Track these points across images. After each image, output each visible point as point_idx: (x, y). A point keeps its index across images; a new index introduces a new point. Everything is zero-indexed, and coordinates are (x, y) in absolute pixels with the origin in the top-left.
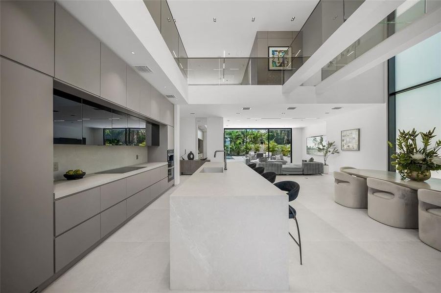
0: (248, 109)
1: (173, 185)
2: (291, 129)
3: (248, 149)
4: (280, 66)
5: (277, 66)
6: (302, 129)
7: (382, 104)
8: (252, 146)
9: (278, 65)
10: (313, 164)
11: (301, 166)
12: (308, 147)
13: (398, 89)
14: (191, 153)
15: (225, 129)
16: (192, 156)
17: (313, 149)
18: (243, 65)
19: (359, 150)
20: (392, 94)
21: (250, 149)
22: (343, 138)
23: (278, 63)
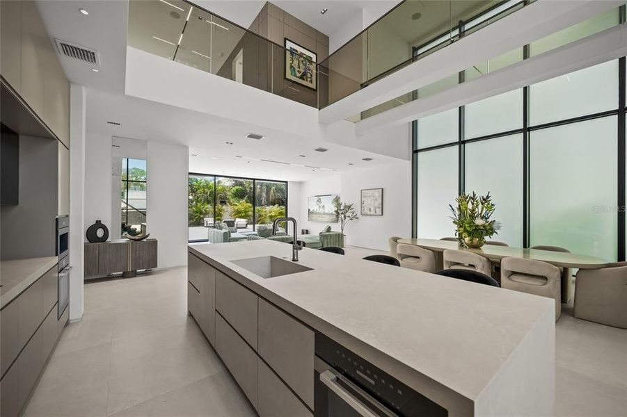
0: (258, 137)
1: (67, 324)
2: (287, 182)
3: (201, 213)
4: (301, 78)
5: (296, 76)
6: (301, 183)
7: (407, 161)
8: (209, 207)
9: (299, 75)
10: (330, 235)
11: (318, 238)
12: (311, 210)
13: (420, 146)
14: (99, 224)
15: (190, 173)
16: (100, 233)
17: (317, 213)
18: (222, 55)
19: (382, 215)
20: (415, 152)
21: (206, 214)
22: (363, 199)
23: (299, 72)
